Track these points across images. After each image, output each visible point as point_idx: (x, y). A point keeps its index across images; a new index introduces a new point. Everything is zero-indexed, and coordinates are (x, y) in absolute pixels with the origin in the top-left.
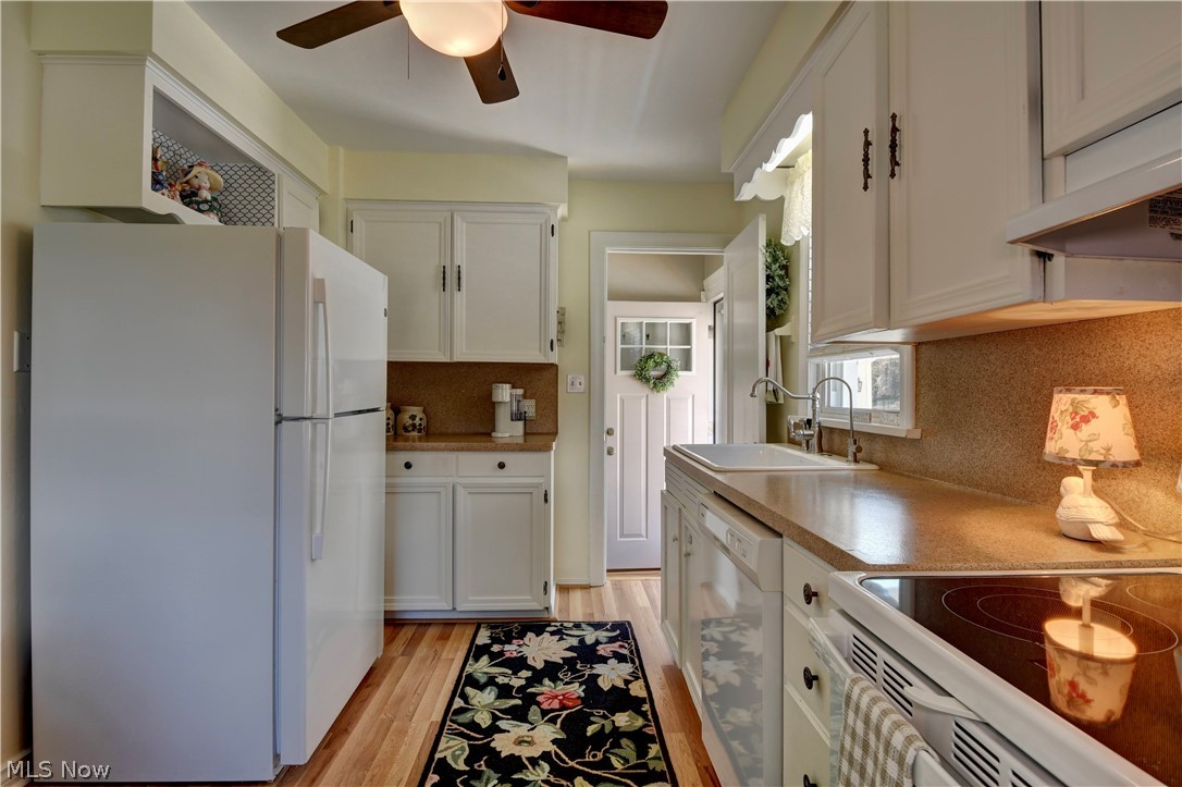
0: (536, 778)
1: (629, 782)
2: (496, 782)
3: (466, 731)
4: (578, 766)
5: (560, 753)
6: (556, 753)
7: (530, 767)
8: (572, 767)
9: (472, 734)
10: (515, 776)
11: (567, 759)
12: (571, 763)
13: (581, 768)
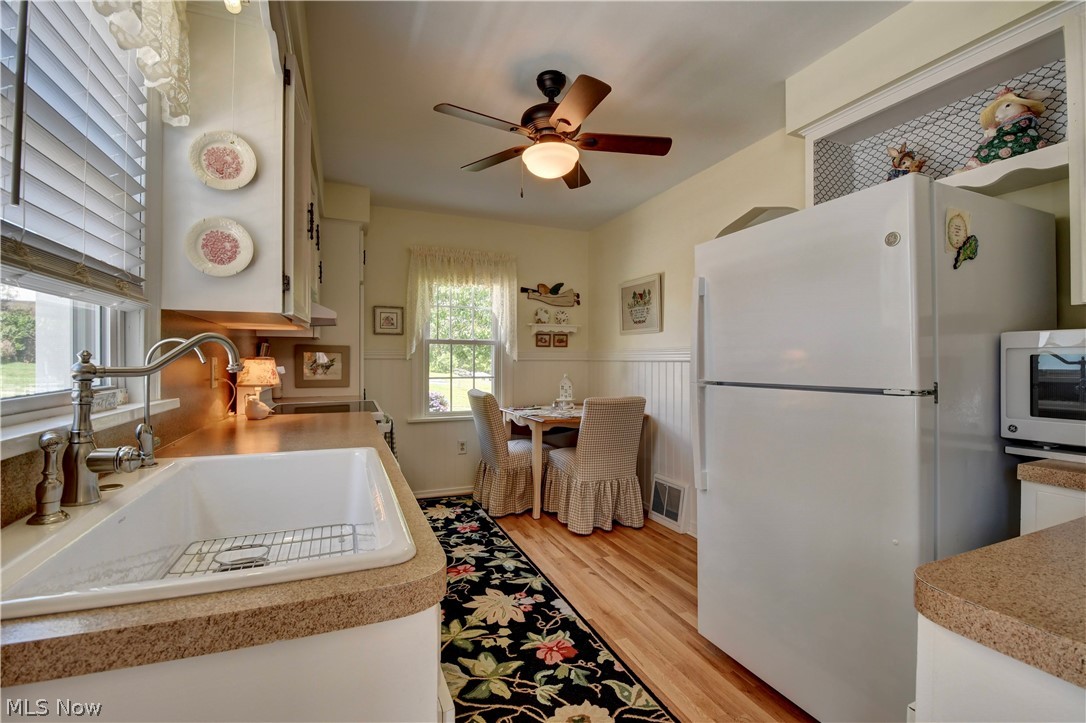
0: (543, 688)
1: (465, 704)
2: (572, 677)
3: (646, 718)
4: (515, 708)
5: (537, 718)
6: (541, 717)
7: (555, 697)
8: (519, 706)
9: (636, 717)
10: (561, 685)
11: (529, 713)
12: (521, 709)
13: (511, 707)
